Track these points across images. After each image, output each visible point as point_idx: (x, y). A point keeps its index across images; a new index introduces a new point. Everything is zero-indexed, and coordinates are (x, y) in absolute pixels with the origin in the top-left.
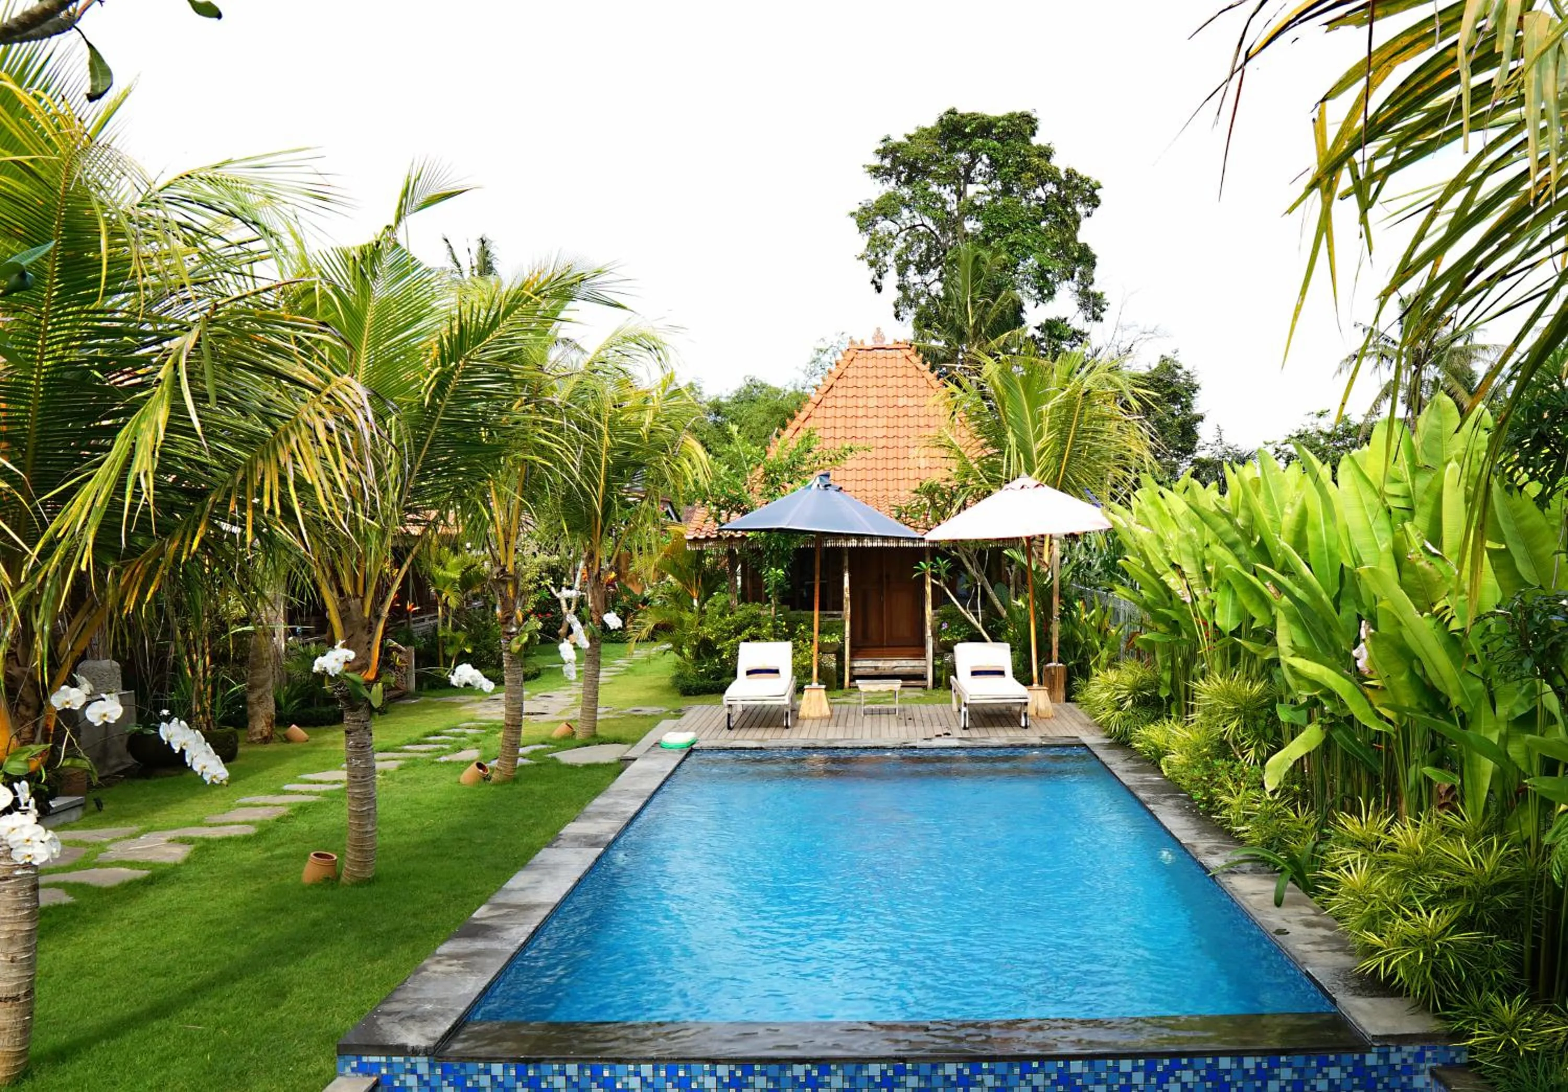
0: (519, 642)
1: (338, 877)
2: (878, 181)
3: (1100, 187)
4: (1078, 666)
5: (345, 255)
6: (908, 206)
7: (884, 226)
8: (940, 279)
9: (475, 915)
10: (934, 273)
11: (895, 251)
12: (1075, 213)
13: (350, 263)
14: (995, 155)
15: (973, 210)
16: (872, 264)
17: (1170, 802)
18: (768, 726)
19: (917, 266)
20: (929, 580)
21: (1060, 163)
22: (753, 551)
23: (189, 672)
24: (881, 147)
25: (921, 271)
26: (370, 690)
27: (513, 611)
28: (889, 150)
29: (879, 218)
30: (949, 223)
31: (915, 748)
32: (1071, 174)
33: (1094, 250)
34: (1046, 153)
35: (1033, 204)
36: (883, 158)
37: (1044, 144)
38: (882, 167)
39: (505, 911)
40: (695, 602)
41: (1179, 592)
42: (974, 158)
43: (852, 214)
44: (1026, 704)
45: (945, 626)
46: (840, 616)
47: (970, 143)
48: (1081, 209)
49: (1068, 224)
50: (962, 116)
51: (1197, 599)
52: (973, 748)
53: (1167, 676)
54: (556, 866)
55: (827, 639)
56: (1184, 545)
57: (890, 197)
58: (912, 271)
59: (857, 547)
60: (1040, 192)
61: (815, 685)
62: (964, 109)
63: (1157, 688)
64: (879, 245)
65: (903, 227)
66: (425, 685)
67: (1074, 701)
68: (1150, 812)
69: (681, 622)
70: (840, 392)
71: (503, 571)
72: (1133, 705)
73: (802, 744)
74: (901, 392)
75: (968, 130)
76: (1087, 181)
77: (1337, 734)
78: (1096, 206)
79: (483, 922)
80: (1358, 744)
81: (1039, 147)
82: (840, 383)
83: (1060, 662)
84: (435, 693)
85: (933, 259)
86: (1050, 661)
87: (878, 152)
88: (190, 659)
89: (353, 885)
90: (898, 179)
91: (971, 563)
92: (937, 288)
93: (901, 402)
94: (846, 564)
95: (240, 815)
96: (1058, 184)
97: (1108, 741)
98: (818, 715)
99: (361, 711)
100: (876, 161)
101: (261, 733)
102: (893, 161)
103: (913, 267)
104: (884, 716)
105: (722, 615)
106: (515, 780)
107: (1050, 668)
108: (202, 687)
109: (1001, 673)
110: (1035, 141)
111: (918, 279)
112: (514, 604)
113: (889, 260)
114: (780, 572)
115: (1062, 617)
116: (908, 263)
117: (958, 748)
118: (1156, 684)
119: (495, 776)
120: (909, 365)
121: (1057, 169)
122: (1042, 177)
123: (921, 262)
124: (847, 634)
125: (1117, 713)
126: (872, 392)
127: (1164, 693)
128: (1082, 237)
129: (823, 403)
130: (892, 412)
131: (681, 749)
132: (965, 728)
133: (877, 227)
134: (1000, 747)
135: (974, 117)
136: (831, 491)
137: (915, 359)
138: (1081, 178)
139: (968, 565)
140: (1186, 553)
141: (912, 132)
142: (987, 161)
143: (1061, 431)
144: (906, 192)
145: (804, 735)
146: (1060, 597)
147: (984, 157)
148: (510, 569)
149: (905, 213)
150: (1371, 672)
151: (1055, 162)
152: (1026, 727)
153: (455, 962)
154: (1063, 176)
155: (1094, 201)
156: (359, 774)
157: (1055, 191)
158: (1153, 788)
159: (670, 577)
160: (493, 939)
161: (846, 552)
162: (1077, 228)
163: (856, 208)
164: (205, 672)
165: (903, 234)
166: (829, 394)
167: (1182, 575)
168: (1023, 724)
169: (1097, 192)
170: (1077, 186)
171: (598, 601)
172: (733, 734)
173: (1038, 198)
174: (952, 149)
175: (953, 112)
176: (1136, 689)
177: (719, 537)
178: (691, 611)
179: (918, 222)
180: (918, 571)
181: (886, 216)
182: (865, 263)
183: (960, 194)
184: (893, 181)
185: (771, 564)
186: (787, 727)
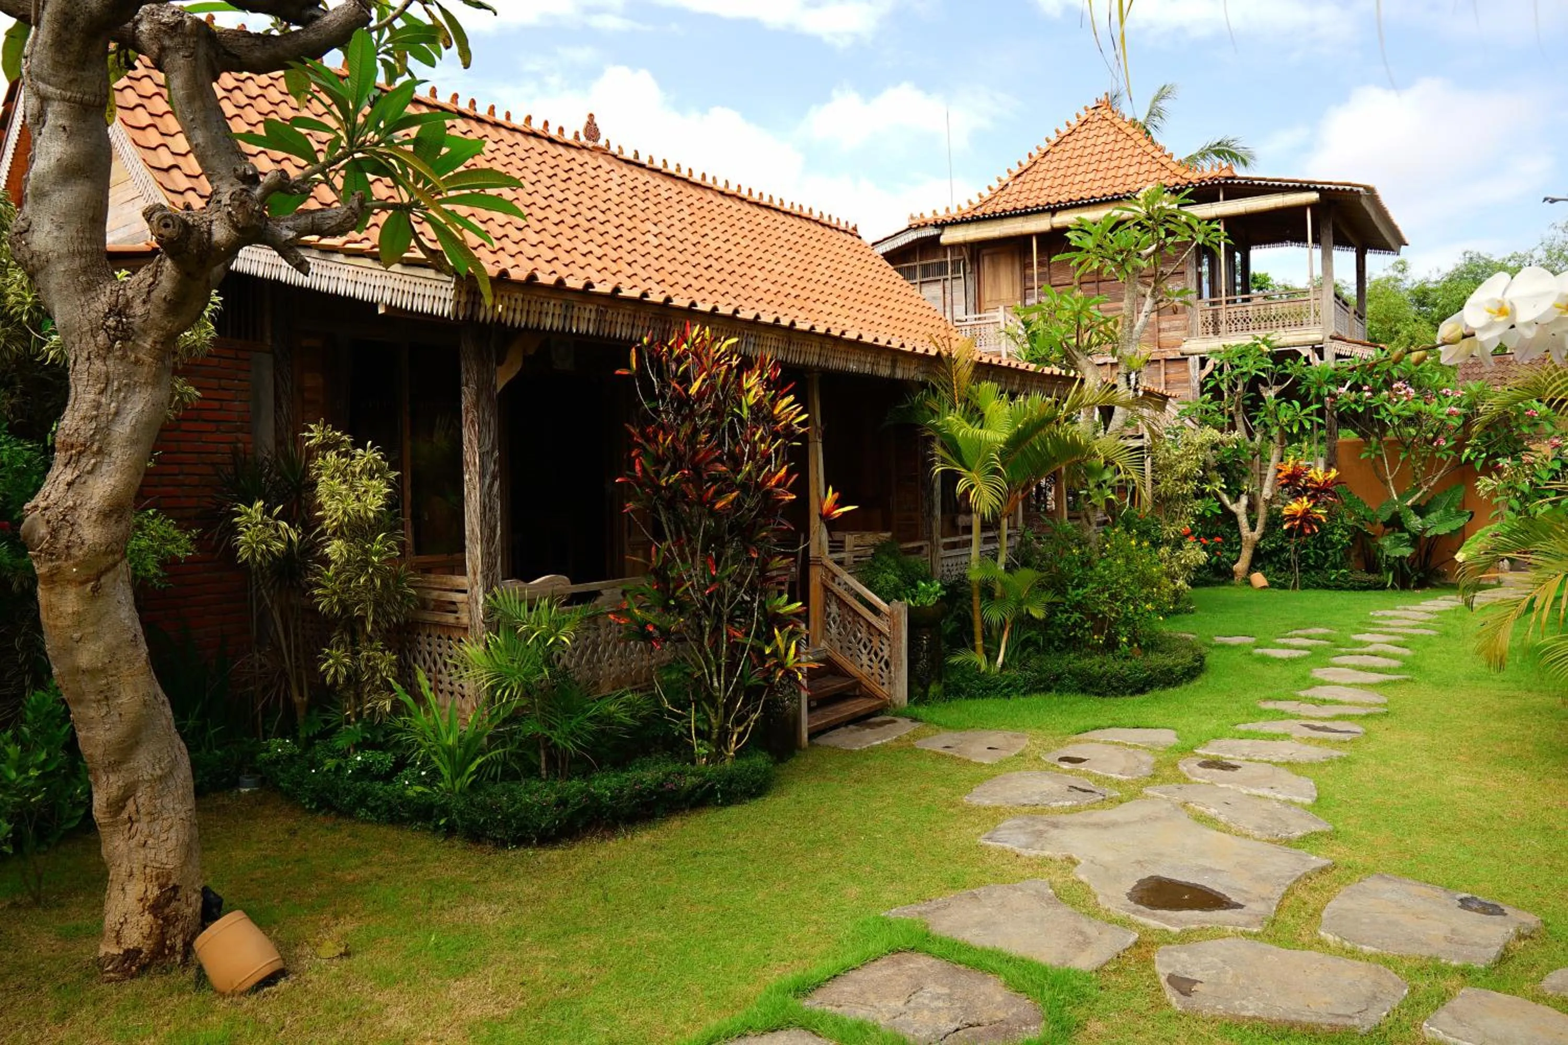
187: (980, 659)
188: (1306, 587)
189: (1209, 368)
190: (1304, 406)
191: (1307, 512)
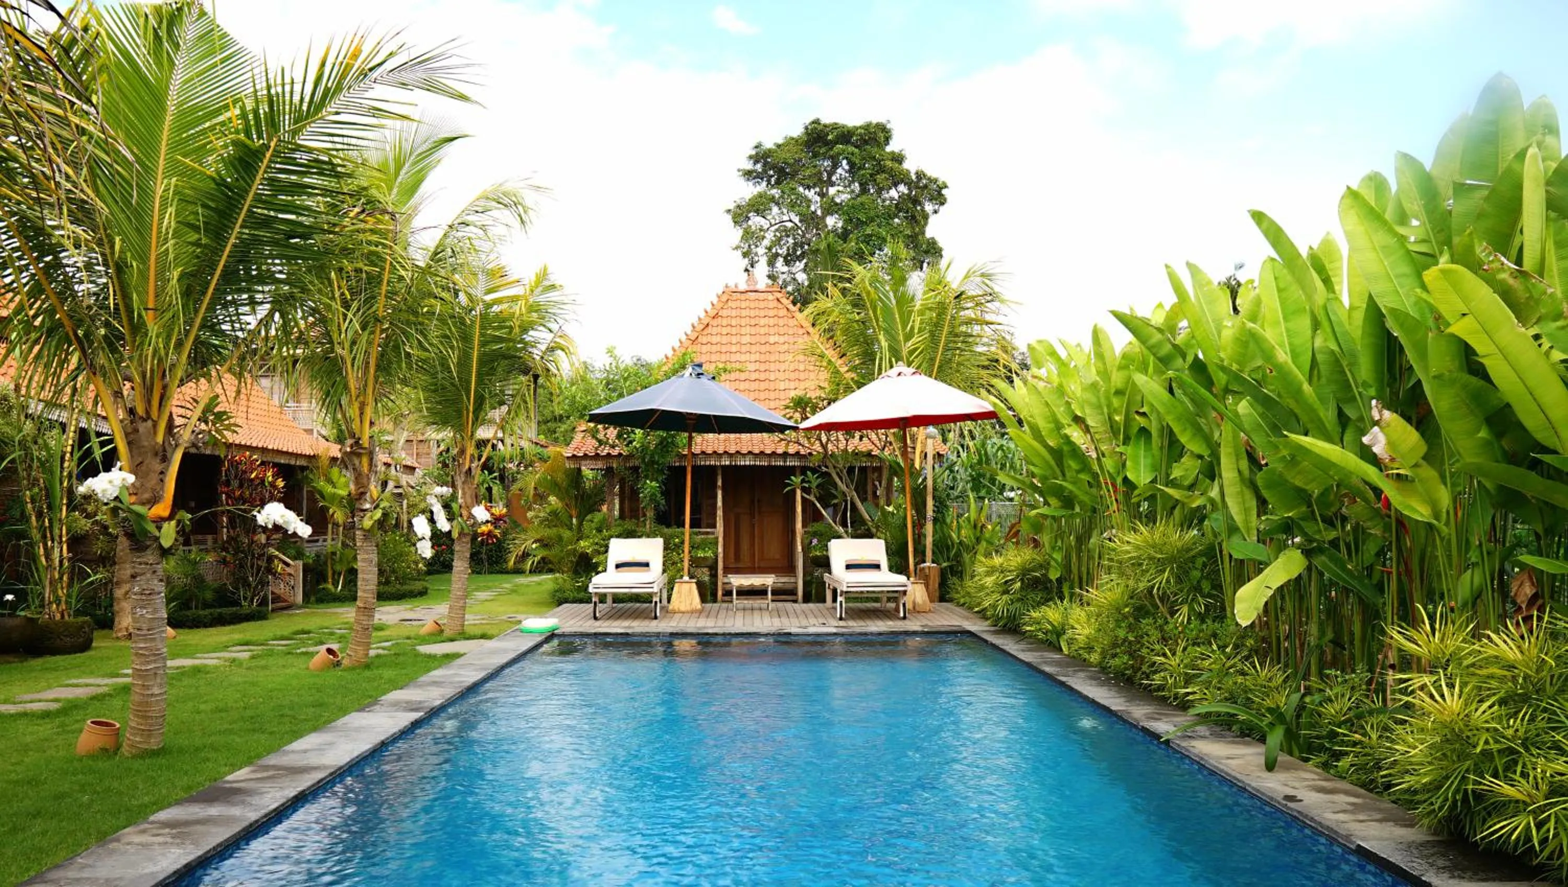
0: (371, 517)
1: (118, 747)
2: (751, 183)
3: (946, 187)
4: (951, 567)
5: (134, 12)
6: (777, 204)
7: (756, 221)
8: (804, 270)
9: (229, 778)
10: (800, 265)
11: (766, 242)
12: (923, 210)
13: (141, 21)
14: (854, 159)
15: (831, 208)
16: (745, 255)
17: (1082, 675)
18: (636, 618)
19: (785, 258)
20: (799, 492)
21: (911, 166)
22: (631, 468)
23: (43, 560)
24: (753, 153)
25: (787, 262)
26: (159, 528)
27: (366, 486)
28: (761, 156)
29: (751, 215)
30: (811, 220)
31: (790, 634)
32: (920, 175)
33: (941, 243)
34: (899, 158)
35: (888, 202)
36: (756, 162)
37: (897, 150)
38: (755, 171)
39: (271, 773)
40: (574, 520)
41: (1083, 447)
42: (835, 166)
43: (728, 211)
44: (905, 593)
45: (815, 541)
46: (713, 533)
47: (831, 149)
48: (929, 207)
49: (917, 220)
50: (825, 126)
51: (1103, 455)
52: (851, 635)
53: (1058, 556)
54: (358, 730)
55: (701, 554)
56: (1088, 396)
57: (760, 195)
58: (780, 263)
59: (730, 466)
60: (893, 193)
61: (686, 578)
62: (826, 119)
63: (1047, 570)
64: (751, 237)
65: (773, 222)
66: (313, 599)
67: (950, 600)
68: (1063, 684)
69: (560, 538)
70: (715, 331)
71: (357, 443)
72: (1022, 588)
73: (670, 630)
74: (772, 331)
75: (830, 137)
76: (936, 181)
77: (1320, 561)
78: (942, 204)
79: (235, 785)
80: (1349, 572)
81: (893, 153)
82: (715, 322)
83: (933, 562)
84: (321, 606)
85: (799, 253)
86: (924, 562)
87: (751, 157)
88: (45, 545)
89: (134, 757)
90: (769, 182)
91: (841, 479)
92: (802, 277)
93: (772, 339)
94: (720, 483)
95: (50, 694)
96: (909, 184)
97: (993, 629)
98: (688, 608)
99: (149, 552)
100: (749, 166)
101: (127, 629)
102: (764, 165)
103: (781, 259)
104: (756, 613)
105: (599, 530)
106: (367, 666)
107: (924, 568)
108: (57, 576)
109: (877, 567)
110: (888, 149)
111: (785, 269)
112: (369, 479)
113: (761, 251)
114: (654, 484)
115: (935, 520)
116: (777, 255)
117: (835, 634)
118: (1045, 566)
119: (346, 662)
120: (780, 306)
121: (908, 172)
122: (898, 178)
123: (788, 254)
124: (720, 550)
125: (1004, 597)
126: (748, 330)
127: (1054, 575)
128: (931, 231)
129: (700, 340)
130: (764, 349)
131: (541, 633)
132: (841, 619)
133: (750, 223)
134: (880, 634)
135: (835, 126)
136: (704, 379)
137: (784, 301)
138: (929, 179)
139: (837, 480)
140: (1090, 404)
141: (780, 141)
142: (847, 167)
143: (932, 334)
144: (775, 192)
145: (673, 624)
146: (934, 498)
147: (844, 162)
148: (365, 442)
149: (775, 210)
150: (1393, 460)
151: (906, 165)
152: (905, 618)
153: (167, 830)
154: (914, 177)
155: (939, 198)
156: (145, 626)
157: (906, 191)
158: (1058, 663)
159: (552, 499)
160: (234, 804)
161: (720, 472)
162: (926, 224)
163: (732, 206)
164: (61, 562)
165: (773, 229)
166: (705, 332)
167: (1087, 430)
168: (902, 615)
169: (944, 192)
170: (926, 186)
171: (468, 496)
172: (598, 623)
173: (892, 199)
174: (815, 155)
175: (816, 122)
176: (1023, 572)
177: (597, 454)
178: (570, 529)
179: (786, 218)
180: (789, 485)
181: (757, 212)
182: (739, 253)
183: (822, 195)
184: (764, 184)
185: (646, 477)
186: (656, 618)
187: (330, 586)
188: (492, 573)
189: (442, 447)
190: (490, 473)
191: (490, 532)
